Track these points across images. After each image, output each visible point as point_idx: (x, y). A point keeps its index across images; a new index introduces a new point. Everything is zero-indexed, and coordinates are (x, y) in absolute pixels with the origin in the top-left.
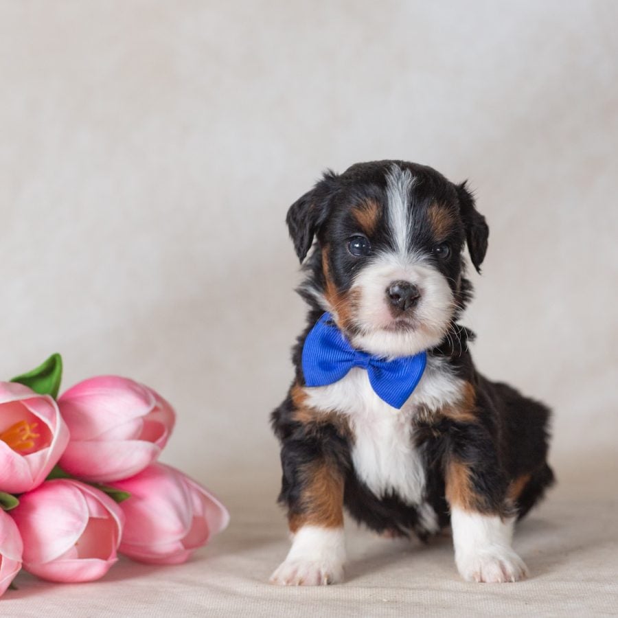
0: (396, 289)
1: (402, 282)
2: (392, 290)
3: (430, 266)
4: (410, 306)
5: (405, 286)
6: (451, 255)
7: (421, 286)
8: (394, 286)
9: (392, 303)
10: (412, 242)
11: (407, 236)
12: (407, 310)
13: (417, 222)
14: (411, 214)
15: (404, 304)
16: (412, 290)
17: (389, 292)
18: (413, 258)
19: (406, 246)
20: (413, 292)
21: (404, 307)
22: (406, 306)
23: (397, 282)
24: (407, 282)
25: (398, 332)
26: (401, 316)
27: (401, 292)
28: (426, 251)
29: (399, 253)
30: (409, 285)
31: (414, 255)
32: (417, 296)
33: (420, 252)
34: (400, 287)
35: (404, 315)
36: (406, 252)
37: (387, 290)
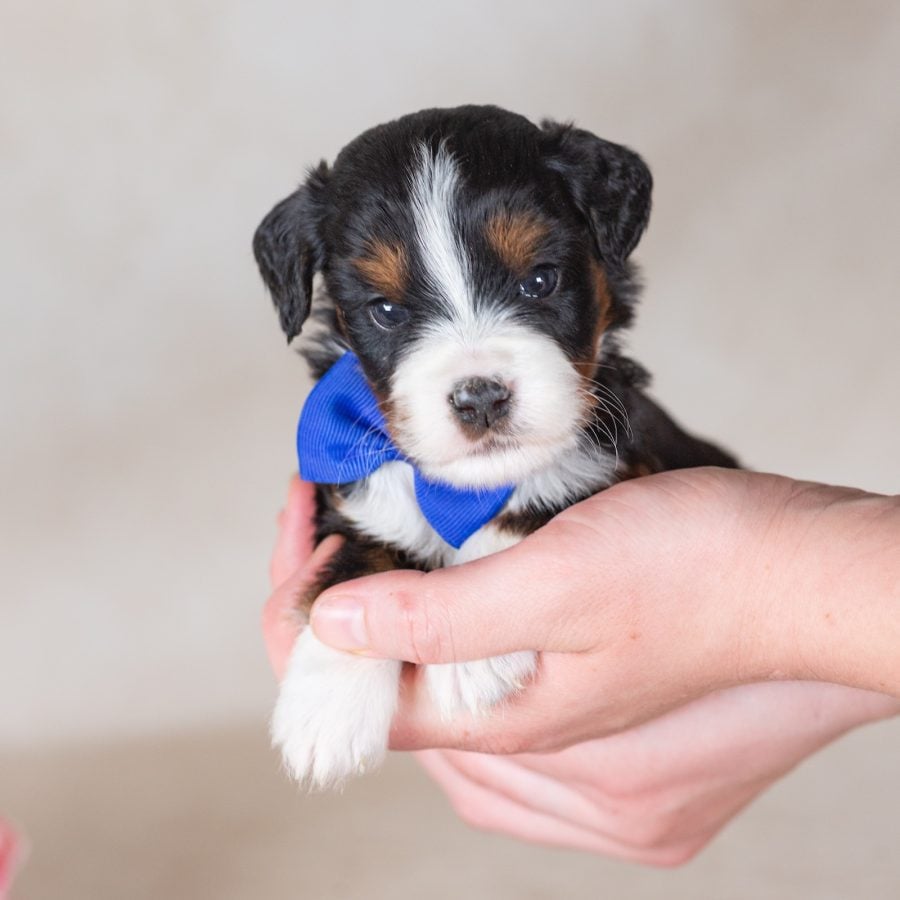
0: (464, 397)
1: (471, 381)
2: (458, 399)
3: (519, 329)
4: (497, 417)
5: (479, 386)
7: (506, 380)
8: (458, 392)
9: (463, 421)
10: (477, 293)
11: (466, 284)
12: (493, 425)
13: (475, 256)
14: (462, 245)
15: (486, 418)
16: (492, 391)
17: (453, 403)
18: (486, 323)
19: (469, 303)
20: (496, 395)
21: (487, 422)
22: (489, 420)
23: (463, 382)
24: (480, 379)
25: (492, 455)
26: (485, 436)
27: (475, 400)
28: (506, 302)
29: (460, 319)
30: (485, 385)
31: (487, 315)
32: (505, 397)
33: (496, 307)
34: (470, 390)
35: (491, 434)
36: (472, 314)
37: (451, 397)
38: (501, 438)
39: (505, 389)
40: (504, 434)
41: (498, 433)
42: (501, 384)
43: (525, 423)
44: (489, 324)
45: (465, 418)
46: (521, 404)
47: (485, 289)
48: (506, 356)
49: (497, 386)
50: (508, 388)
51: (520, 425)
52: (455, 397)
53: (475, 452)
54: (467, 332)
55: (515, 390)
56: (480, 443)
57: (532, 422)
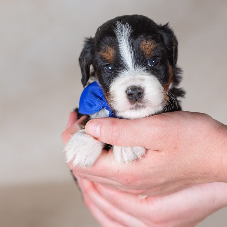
0: (130, 91)
1: (132, 86)
2: (128, 92)
3: (147, 73)
4: (139, 98)
5: (134, 88)
6: (159, 62)
7: (142, 87)
8: (128, 90)
9: (129, 98)
10: (136, 63)
11: (132, 60)
12: (138, 100)
13: (136, 52)
14: (132, 48)
15: (136, 98)
16: (138, 90)
17: (127, 93)
18: (137, 71)
19: (133, 65)
20: (139, 91)
21: (136, 99)
22: (137, 98)
23: (130, 87)
24: (134, 86)
25: (137, 109)
26: (136, 103)
27: (133, 92)
28: (144, 65)
29: (130, 70)
30: (136, 88)
31: (138, 69)
32: (141, 92)
33: (140, 67)
34: (132, 89)
35: (137, 103)
36: (133, 68)
37: (126, 91)
38: (140, 104)
39: (142, 89)
40: (141, 103)
41: (139, 103)
42: (141, 88)
43: (147, 100)
44: (138, 71)
45: (130, 97)
46: (146, 94)
47: (138, 62)
48: (143, 80)
49: (139, 89)
50: (143, 89)
51: (146, 100)
52: (127, 91)
53: (132, 108)
54: (132, 73)
55: (144, 90)
56: (134, 106)
57: (149, 99)
